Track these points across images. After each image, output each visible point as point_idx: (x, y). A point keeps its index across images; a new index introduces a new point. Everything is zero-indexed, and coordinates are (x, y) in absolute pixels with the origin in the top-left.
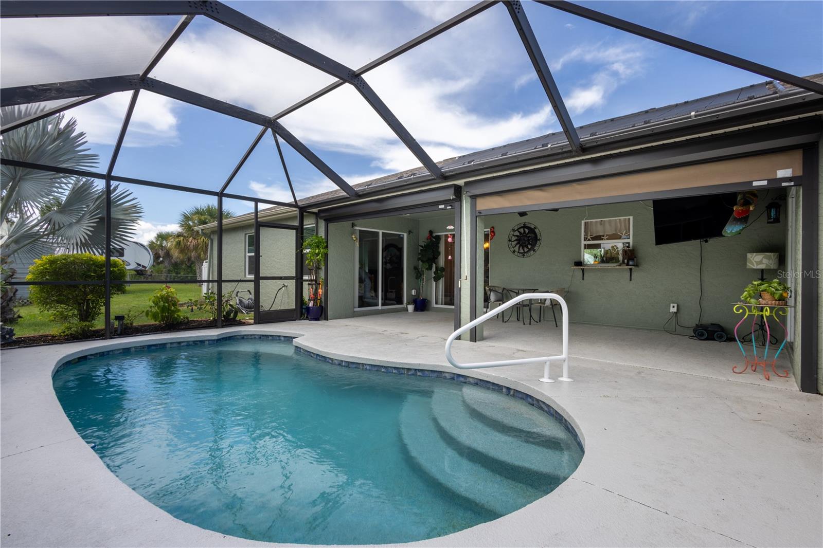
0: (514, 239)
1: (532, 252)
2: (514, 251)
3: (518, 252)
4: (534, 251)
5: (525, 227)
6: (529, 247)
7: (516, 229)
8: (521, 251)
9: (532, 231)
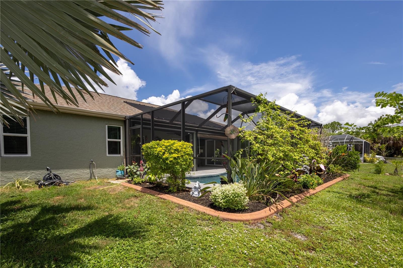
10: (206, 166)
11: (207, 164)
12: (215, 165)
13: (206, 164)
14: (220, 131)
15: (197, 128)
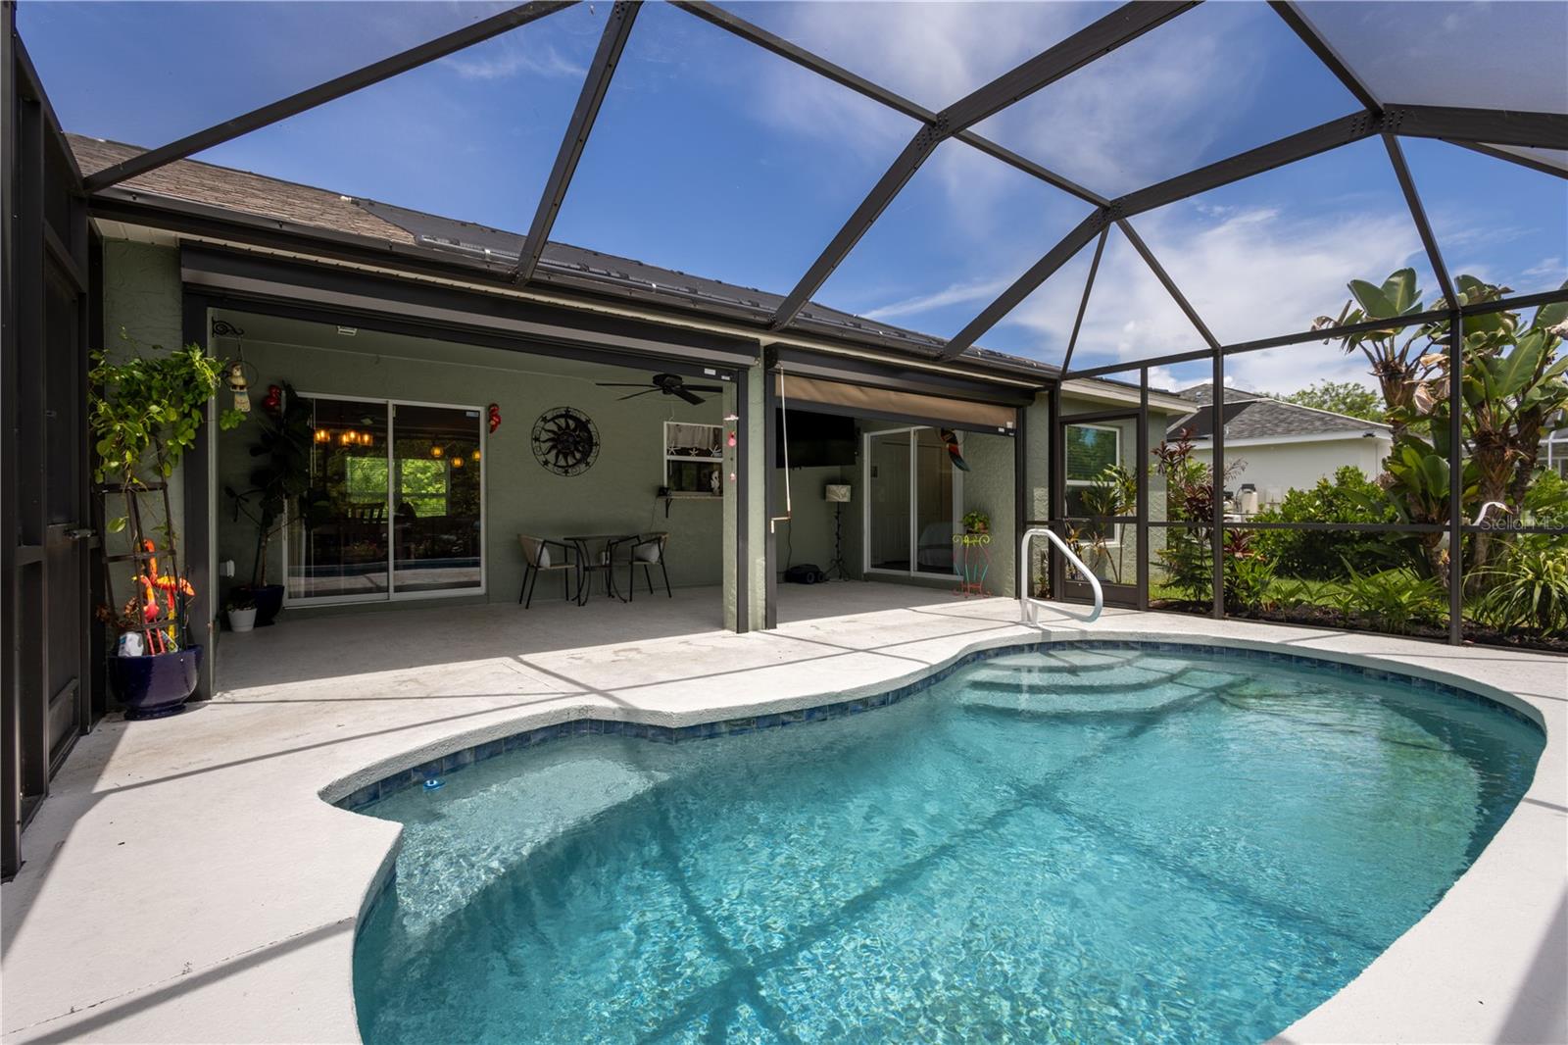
0: (544, 436)
1: (583, 466)
2: (546, 463)
3: (555, 465)
4: (587, 464)
5: (567, 415)
6: (578, 456)
7: (549, 416)
8: (562, 462)
9: (583, 425)
10: (869, 578)
11: (873, 566)
12: (914, 573)
13: (867, 567)
14: (935, 360)
15: (767, 328)
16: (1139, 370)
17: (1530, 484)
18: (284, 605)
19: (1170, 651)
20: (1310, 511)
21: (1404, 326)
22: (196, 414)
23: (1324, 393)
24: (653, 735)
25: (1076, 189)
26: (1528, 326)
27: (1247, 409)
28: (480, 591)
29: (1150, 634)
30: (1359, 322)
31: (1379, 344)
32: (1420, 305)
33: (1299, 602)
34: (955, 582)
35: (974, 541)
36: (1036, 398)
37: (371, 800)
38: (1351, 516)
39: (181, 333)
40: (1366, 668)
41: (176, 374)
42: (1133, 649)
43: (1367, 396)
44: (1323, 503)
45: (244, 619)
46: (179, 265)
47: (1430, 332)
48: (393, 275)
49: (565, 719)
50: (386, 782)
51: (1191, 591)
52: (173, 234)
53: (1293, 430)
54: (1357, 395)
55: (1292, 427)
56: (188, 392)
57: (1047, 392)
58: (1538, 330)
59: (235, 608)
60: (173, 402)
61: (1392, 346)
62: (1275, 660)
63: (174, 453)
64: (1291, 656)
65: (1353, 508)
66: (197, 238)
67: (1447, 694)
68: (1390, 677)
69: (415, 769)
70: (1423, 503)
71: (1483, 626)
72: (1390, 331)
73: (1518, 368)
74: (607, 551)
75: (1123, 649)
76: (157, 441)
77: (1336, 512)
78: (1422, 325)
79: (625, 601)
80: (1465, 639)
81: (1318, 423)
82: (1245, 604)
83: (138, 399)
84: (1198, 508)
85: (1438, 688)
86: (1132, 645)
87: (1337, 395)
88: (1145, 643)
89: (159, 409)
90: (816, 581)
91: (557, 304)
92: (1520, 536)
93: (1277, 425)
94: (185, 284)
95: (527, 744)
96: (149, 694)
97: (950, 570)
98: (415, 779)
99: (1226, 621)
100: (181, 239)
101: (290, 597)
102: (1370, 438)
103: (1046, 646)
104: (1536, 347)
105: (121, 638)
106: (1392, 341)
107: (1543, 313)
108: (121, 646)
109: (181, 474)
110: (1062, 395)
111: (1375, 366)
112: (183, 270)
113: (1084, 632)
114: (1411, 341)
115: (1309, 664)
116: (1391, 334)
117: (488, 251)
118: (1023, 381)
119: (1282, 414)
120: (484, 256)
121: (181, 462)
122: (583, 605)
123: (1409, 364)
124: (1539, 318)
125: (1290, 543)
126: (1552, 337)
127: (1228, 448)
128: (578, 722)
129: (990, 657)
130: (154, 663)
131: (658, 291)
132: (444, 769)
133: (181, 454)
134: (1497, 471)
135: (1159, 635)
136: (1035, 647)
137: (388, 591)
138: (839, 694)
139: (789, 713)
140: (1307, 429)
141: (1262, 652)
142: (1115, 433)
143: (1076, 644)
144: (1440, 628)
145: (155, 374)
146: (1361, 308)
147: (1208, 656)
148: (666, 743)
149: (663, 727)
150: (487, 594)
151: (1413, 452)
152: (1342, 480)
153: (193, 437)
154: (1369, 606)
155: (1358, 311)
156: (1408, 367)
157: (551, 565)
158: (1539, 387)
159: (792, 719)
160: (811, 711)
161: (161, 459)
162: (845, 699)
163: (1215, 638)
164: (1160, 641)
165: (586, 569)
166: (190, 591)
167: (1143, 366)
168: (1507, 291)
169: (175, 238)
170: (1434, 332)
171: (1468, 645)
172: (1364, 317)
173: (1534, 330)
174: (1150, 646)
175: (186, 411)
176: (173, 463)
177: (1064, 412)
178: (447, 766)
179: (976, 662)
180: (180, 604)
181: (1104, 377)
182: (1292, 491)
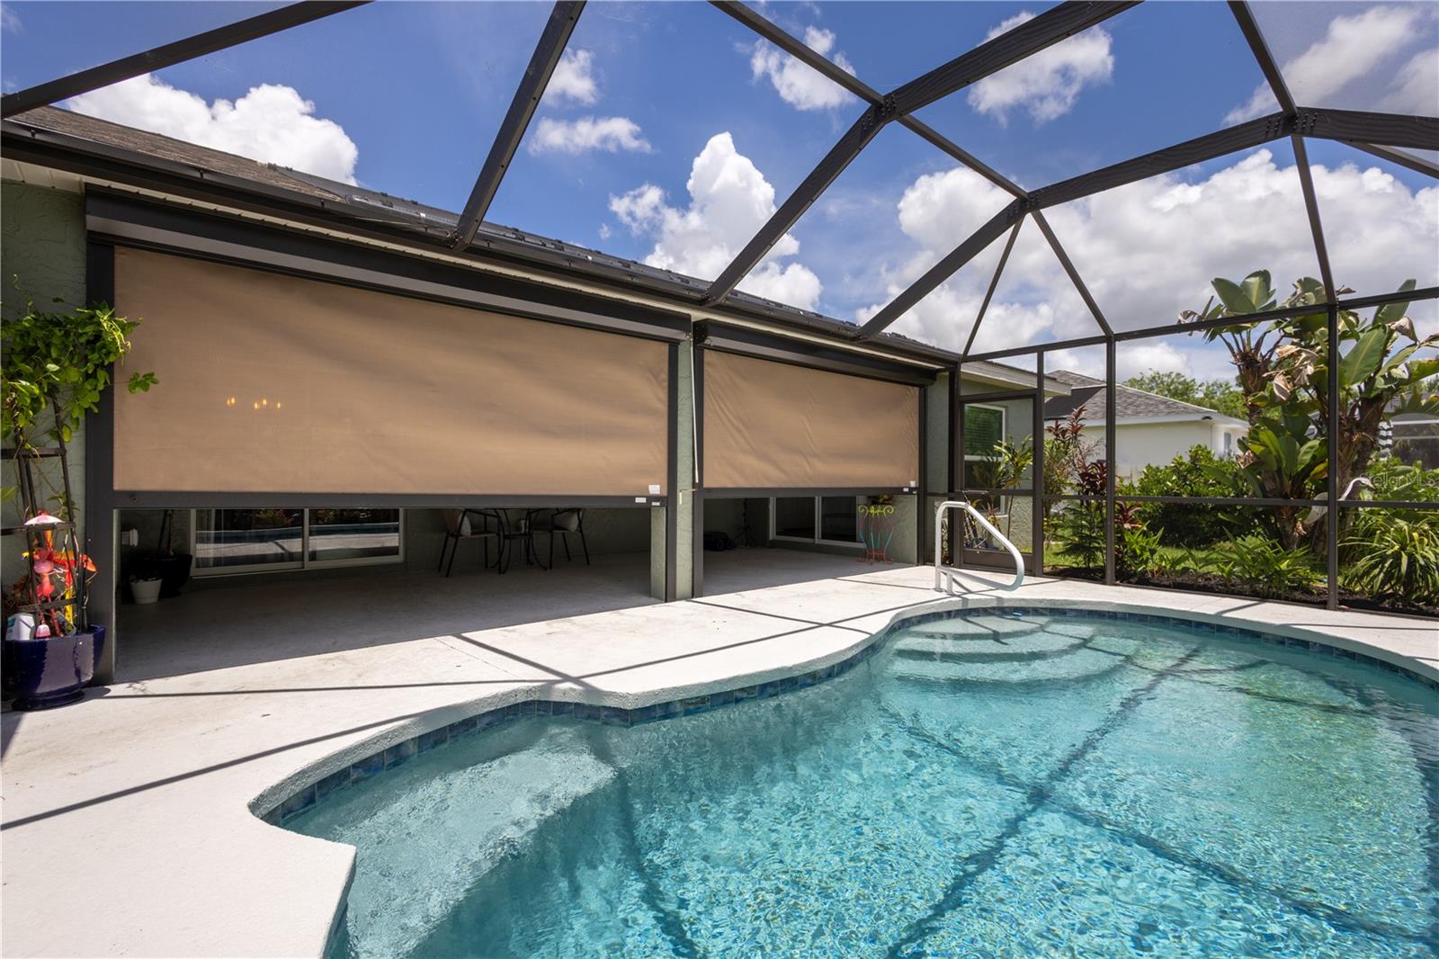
10: (774, 545)
11: (778, 534)
12: (818, 540)
13: (772, 534)
14: (852, 340)
15: (700, 303)
16: (1036, 354)
17: (1369, 463)
18: (191, 575)
19: (1076, 616)
20: (1168, 485)
21: (1259, 321)
22: (102, 375)
23: (1151, 381)
24: (606, 716)
25: (1000, 179)
26: (1370, 321)
27: (1099, 393)
28: (398, 559)
29: (1058, 600)
30: (1220, 317)
31: (1237, 336)
32: (1274, 302)
33: (1186, 570)
34: (859, 550)
35: (879, 511)
36: (938, 378)
37: (306, 805)
38: (1203, 490)
39: (85, 286)
40: (1264, 633)
41: (80, 331)
42: (1042, 615)
43: (1188, 384)
44: (1179, 478)
45: (148, 590)
46: (83, 212)
47: (1282, 326)
48: (323, 234)
49: (512, 701)
50: (323, 783)
51: (1080, 559)
52: (77, 177)
53: (1140, 412)
54: (1180, 383)
55: (1139, 409)
56: (93, 351)
57: (947, 373)
58: (1379, 326)
59: (138, 579)
60: (75, 361)
61: (1249, 338)
62: (1175, 625)
63: (74, 416)
64: (1190, 622)
65: (1206, 482)
66: (105, 183)
67: (1346, 658)
68: (1287, 642)
69: (355, 766)
70: (1277, 479)
71: (1352, 593)
72: (1249, 325)
73: (1364, 359)
74: (526, 519)
75: (1033, 615)
76: (54, 403)
77: (1190, 485)
78: (1276, 321)
79: (545, 569)
80: (1340, 604)
81: (1162, 407)
82: (1135, 571)
83: (34, 357)
84: (1089, 483)
85: (1336, 652)
86: (1041, 610)
87: (1162, 382)
88: (1054, 609)
89: (57, 368)
90: (725, 548)
91: (493, 272)
92: (1360, 509)
93: (1126, 408)
94: (90, 232)
95: (473, 730)
96: (42, 681)
97: (853, 538)
98: (354, 777)
99: (1118, 587)
100: (86, 184)
101: (198, 567)
102: (1207, 420)
103: (965, 613)
104: (1378, 340)
105: (10, 619)
106: (1249, 333)
107: (1383, 311)
108: (9, 629)
109: (82, 440)
110: (962, 377)
111: (1235, 356)
112: (89, 218)
113: (999, 599)
114: (1265, 334)
115: (1208, 629)
116: (1249, 327)
117: (423, 215)
118: (928, 362)
119: (1130, 398)
120: (420, 218)
121: (82, 425)
122: (504, 572)
123: (1264, 354)
124: (1380, 315)
125: (1150, 513)
126: (1392, 332)
127: (1119, 426)
128: (525, 703)
129: (913, 624)
130: (48, 647)
131: (593, 262)
132: (386, 763)
133: (82, 418)
134: (1344, 451)
135: (1066, 602)
136: (953, 614)
137: (303, 560)
138: (790, 669)
139: (742, 690)
140: (1152, 411)
141: (1163, 618)
142: (1001, 412)
143: (990, 611)
144: (1313, 593)
145: (56, 330)
146: (1222, 304)
147: (1110, 621)
148: (621, 726)
149: (617, 708)
150: (405, 562)
151: (1270, 433)
152: (1194, 459)
153: (97, 400)
154: (1250, 573)
155: (1220, 305)
156: (1264, 357)
157: (472, 534)
158: (1381, 376)
159: (745, 695)
160: (764, 687)
161: (59, 423)
162: (796, 674)
163: (1119, 605)
164: (1068, 607)
165: (506, 537)
166: (91, 568)
167: (1040, 350)
168: (1349, 291)
169: (80, 182)
170: (1286, 326)
171: (1344, 610)
172: (1224, 311)
173: (1375, 325)
174: (1059, 612)
175: (90, 372)
176: (73, 427)
177: (964, 392)
178: (388, 760)
179: (901, 630)
180: (79, 582)
181: (995, 360)
182: (1149, 467)
